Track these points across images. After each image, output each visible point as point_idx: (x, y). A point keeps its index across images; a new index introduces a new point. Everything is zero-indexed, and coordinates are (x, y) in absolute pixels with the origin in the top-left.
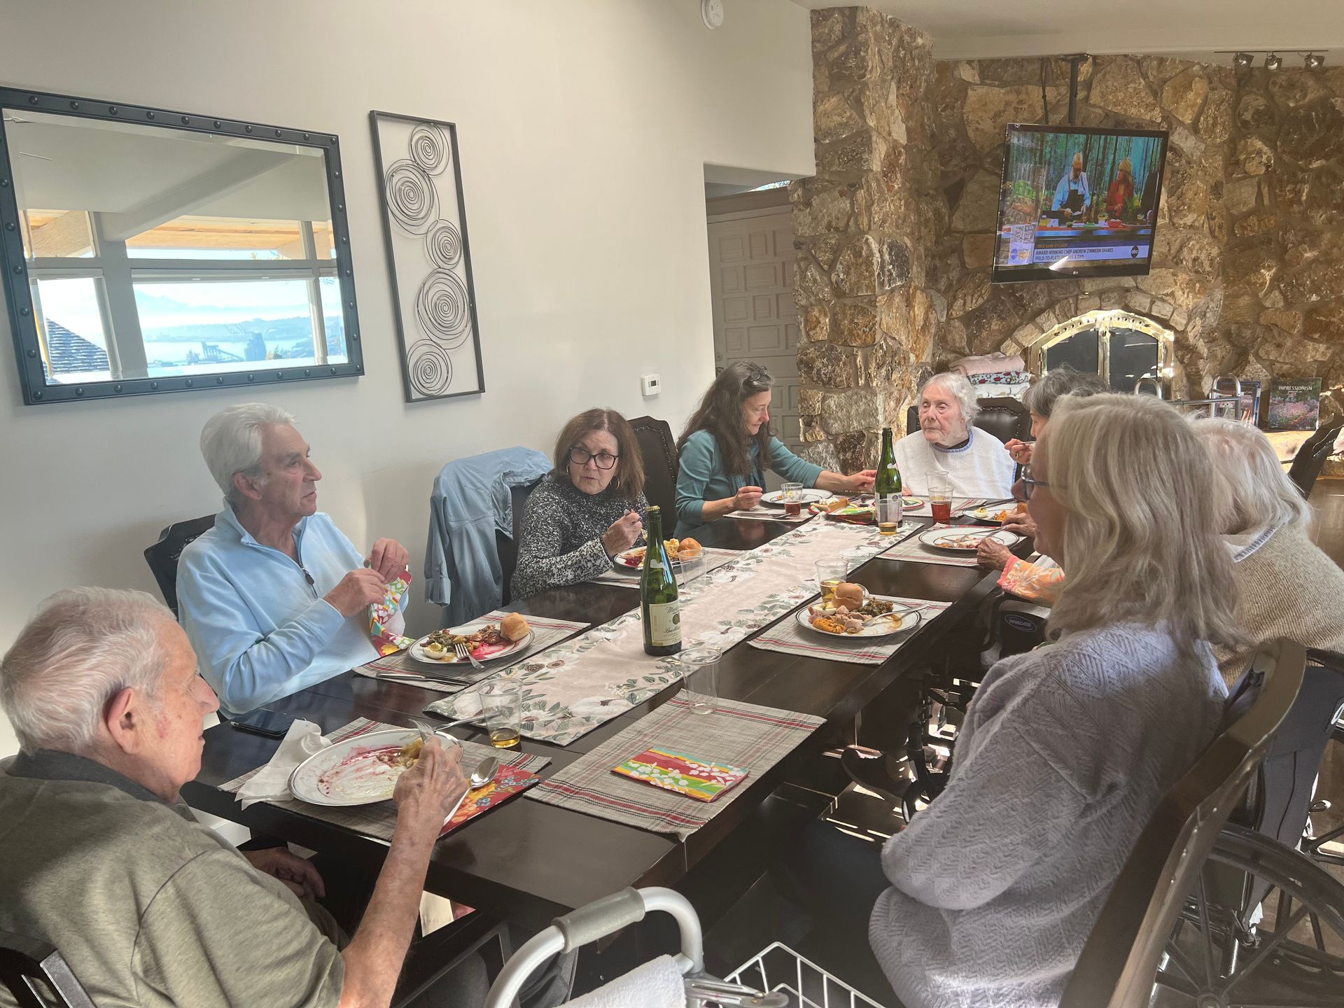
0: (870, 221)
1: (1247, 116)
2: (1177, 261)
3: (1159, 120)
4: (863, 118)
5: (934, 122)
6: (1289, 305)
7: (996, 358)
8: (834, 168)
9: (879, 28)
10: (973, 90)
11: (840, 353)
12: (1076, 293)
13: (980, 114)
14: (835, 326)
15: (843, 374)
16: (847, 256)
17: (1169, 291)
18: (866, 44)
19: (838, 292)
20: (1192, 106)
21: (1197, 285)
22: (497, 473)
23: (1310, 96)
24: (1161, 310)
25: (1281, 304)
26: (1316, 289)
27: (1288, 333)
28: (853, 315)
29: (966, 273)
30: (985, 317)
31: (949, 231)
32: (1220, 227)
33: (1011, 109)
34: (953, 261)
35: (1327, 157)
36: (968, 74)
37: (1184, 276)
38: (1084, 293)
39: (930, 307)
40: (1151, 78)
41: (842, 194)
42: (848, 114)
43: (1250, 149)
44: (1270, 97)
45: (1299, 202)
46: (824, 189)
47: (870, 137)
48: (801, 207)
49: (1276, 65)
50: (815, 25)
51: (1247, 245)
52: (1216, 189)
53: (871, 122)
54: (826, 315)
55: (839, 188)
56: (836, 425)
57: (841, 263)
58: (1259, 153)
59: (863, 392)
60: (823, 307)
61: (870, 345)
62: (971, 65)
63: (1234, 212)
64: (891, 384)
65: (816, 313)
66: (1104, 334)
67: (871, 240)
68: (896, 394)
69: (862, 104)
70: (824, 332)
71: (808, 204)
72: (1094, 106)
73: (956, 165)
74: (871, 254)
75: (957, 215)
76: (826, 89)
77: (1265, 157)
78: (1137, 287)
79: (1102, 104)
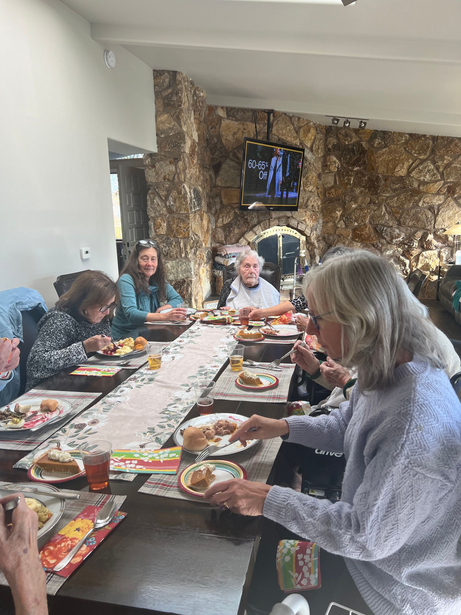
0: (185, 177)
1: (330, 146)
2: (307, 207)
3: (299, 144)
4: (181, 127)
5: (208, 134)
6: (347, 226)
7: (238, 246)
8: (167, 150)
9: (186, 83)
10: (224, 121)
11: (172, 241)
12: (269, 218)
13: (227, 132)
14: (169, 227)
15: (174, 251)
16: (174, 193)
17: (304, 219)
18: (181, 90)
19: (170, 210)
20: (311, 140)
21: (314, 217)
22: (11, 303)
23: (354, 140)
24: (301, 227)
25: (344, 226)
26: (356, 221)
27: (347, 238)
28: (177, 222)
29: (223, 206)
30: (232, 227)
31: (215, 186)
32: (321, 193)
33: (240, 131)
34: (217, 200)
35: (360, 166)
36: (222, 113)
37: (309, 212)
38: (272, 218)
39: (209, 221)
40: (295, 125)
41: (171, 163)
42: (173, 123)
43: (332, 160)
44: (338, 138)
45: (350, 184)
46: (162, 160)
47: (184, 136)
48: (150, 168)
49: (348, 124)
50: (155, 77)
51: (331, 201)
52: (319, 176)
53: (185, 129)
54: (164, 222)
55: (170, 160)
56: (171, 276)
57: (171, 197)
58: (335, 162)
59: (184, 260)
60: (162, 218)
61: (187, 238)
62: (223, 109)
63: (326, 186)
64: (196, 257)
65: (159, 220)
66: (280, 237)
67: (186, 186)
68: (198, 261)
69: (180, 119)
70: (164, 230)
71: (154, 166)
72: (274, 135)
73: (217, 155)
74: (186, 193)
75: (219, 178)
76: (161, 110)
77: (337, 164)
78: (292, 216)
79: (277, 134)
